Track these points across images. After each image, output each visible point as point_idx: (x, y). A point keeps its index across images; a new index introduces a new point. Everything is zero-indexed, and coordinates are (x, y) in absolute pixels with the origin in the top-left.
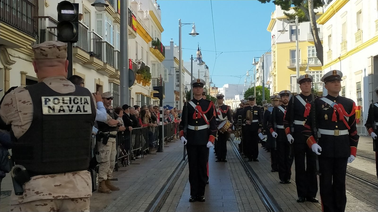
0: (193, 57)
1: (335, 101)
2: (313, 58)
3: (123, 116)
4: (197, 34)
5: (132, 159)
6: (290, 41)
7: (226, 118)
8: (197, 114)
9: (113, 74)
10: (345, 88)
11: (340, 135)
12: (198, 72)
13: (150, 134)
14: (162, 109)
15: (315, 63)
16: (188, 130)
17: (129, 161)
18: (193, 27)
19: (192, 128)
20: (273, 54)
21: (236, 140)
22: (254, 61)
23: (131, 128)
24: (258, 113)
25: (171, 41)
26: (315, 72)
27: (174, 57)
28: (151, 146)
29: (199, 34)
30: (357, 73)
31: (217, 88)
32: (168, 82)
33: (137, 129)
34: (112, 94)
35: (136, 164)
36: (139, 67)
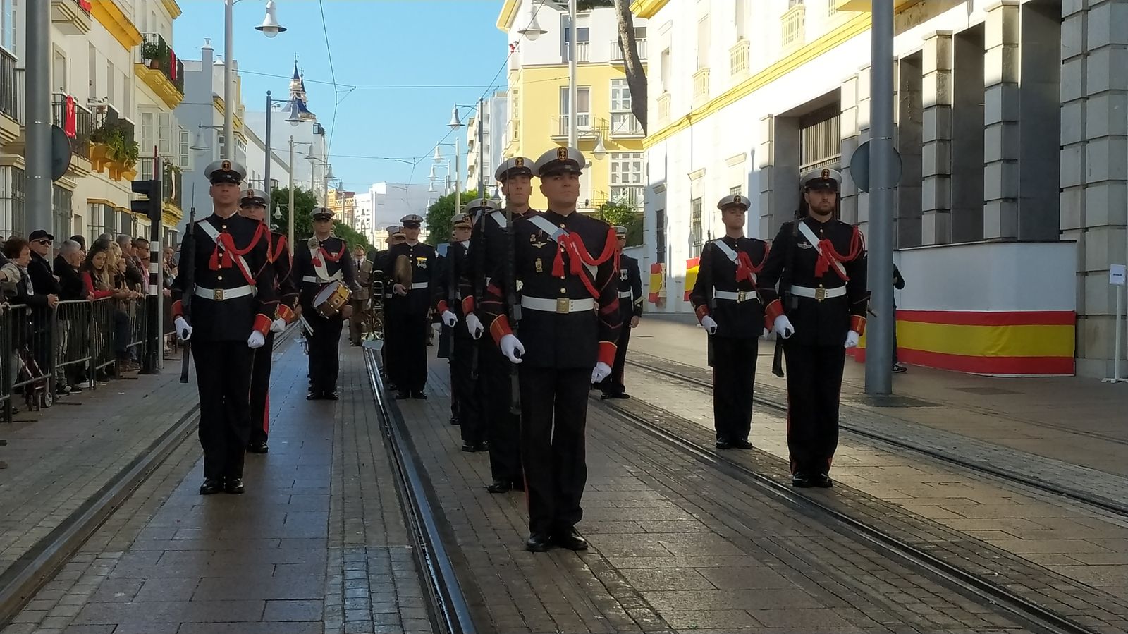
0: (272, 98)
1: (563, 226)
2: (626, 113)
3: (29, 265)
4: (282, 29)
5: (61, 390)
6: (561, 63)
7: (338, 275)
8: (221, 255)
9: (12, 139)
10: (703, 202)
11: (570, 311)
12: (288, 144)
13: (121, 321)
14: (156, 246)
15: (631, 129)
16: (197, 300)
17: (47, 396)
18: (268, 6)
19: (208, 294)
20: (511, 97)
21: (367, 338)
22: (454, 115)
23: (54, 299)
24: (427, 263)
25: (204, 47)
26: (631, 155)
27: (214, 97)
28: (123, 356)
29: (286, 30)
30: (732, 161)
31: (351, 194)
32: (193, 170)
33: (76, 303)
34: (10, 201)
35: (70, 404)
36: (97, 122)
